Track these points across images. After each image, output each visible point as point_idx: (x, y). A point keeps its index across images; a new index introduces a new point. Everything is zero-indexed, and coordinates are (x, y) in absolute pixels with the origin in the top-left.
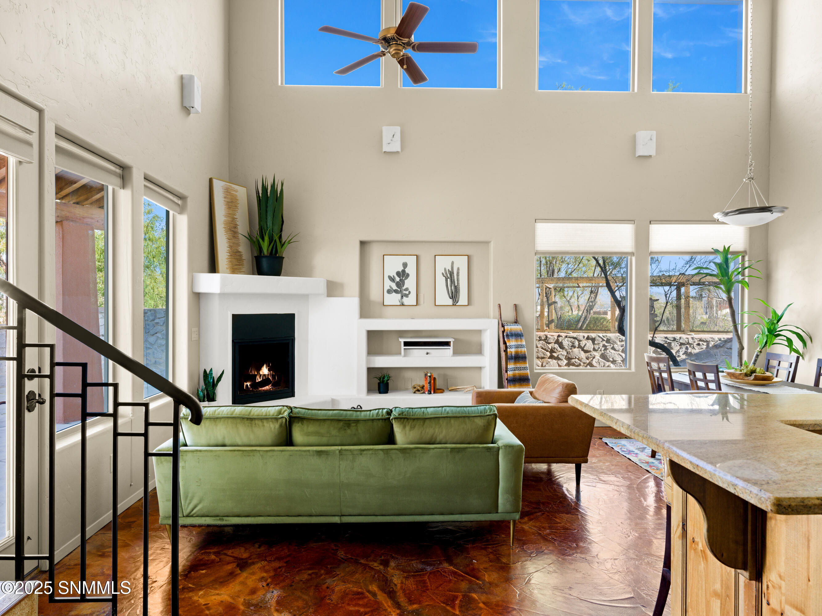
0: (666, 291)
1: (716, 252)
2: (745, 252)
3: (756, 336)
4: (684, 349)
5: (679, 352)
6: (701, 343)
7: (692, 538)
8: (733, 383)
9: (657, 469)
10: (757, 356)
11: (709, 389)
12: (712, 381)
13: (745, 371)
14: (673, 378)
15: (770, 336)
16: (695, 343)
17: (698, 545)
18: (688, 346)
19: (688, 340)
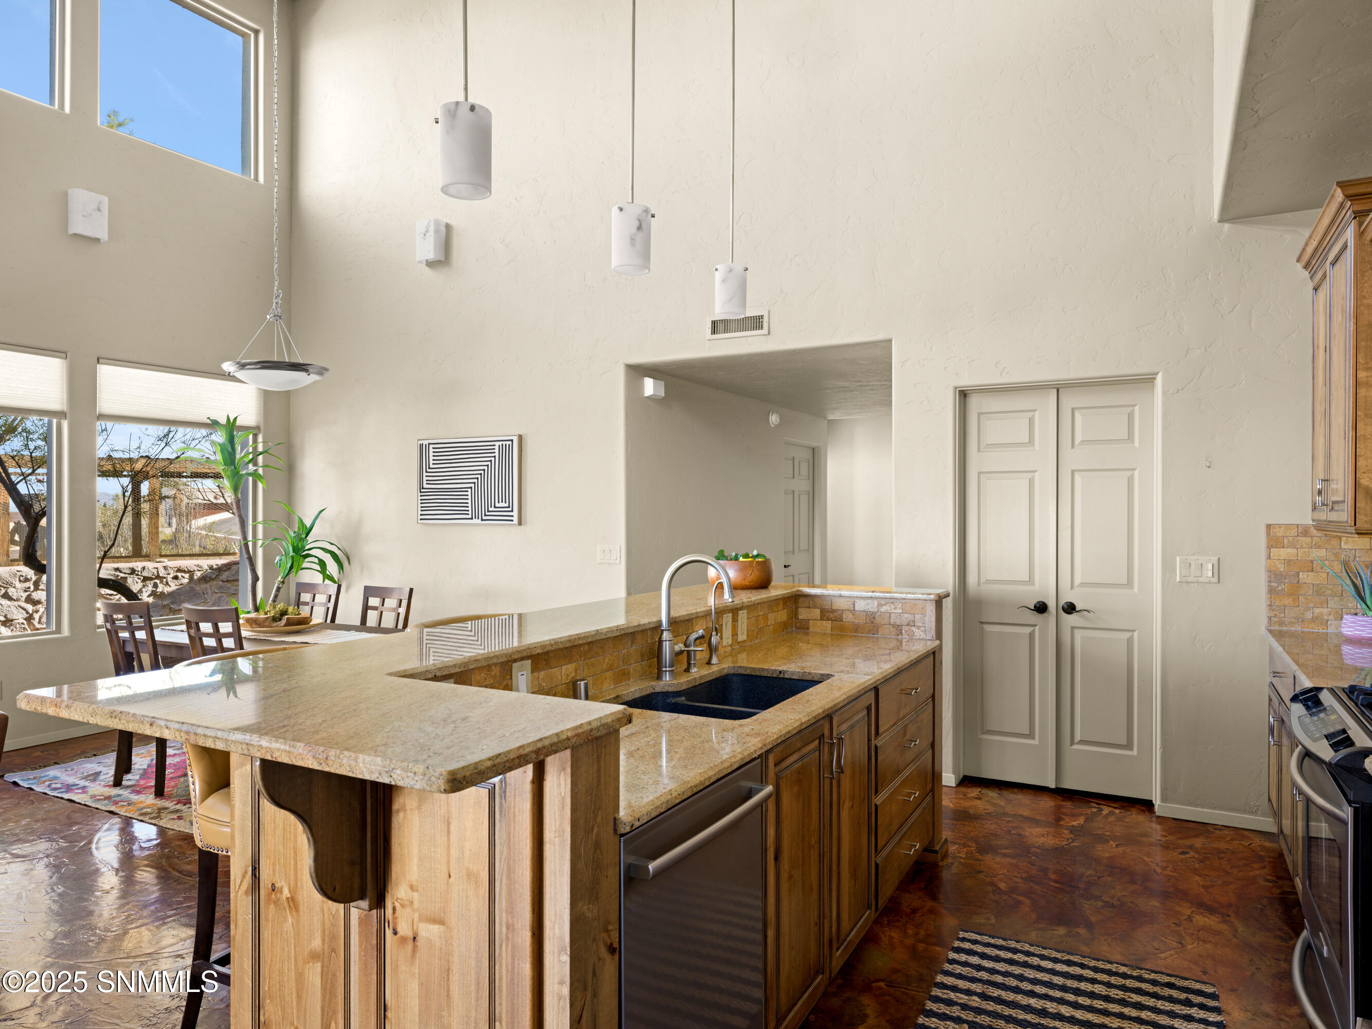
0: (125, 485)
1: (213, 425)
2: (258, 428)
3: (278, 558)
4: (150, 588)
5: (142, 592)
6: (179, 575)
7: (270, 886)
8: (253, 634)
9: (129, 805)
10: (278, 589)
11: (224, 650)
12: (227, 635)
13: (272, 614)
14: (157, 638)
15: (297, 558)
16: (169, 576)
17: (281, 892)
18: (158, 581)
19: (158, 572)
